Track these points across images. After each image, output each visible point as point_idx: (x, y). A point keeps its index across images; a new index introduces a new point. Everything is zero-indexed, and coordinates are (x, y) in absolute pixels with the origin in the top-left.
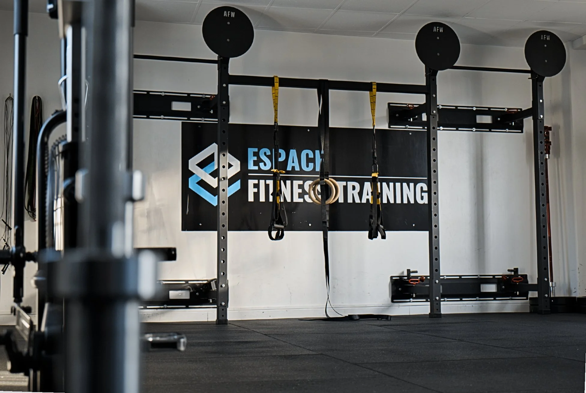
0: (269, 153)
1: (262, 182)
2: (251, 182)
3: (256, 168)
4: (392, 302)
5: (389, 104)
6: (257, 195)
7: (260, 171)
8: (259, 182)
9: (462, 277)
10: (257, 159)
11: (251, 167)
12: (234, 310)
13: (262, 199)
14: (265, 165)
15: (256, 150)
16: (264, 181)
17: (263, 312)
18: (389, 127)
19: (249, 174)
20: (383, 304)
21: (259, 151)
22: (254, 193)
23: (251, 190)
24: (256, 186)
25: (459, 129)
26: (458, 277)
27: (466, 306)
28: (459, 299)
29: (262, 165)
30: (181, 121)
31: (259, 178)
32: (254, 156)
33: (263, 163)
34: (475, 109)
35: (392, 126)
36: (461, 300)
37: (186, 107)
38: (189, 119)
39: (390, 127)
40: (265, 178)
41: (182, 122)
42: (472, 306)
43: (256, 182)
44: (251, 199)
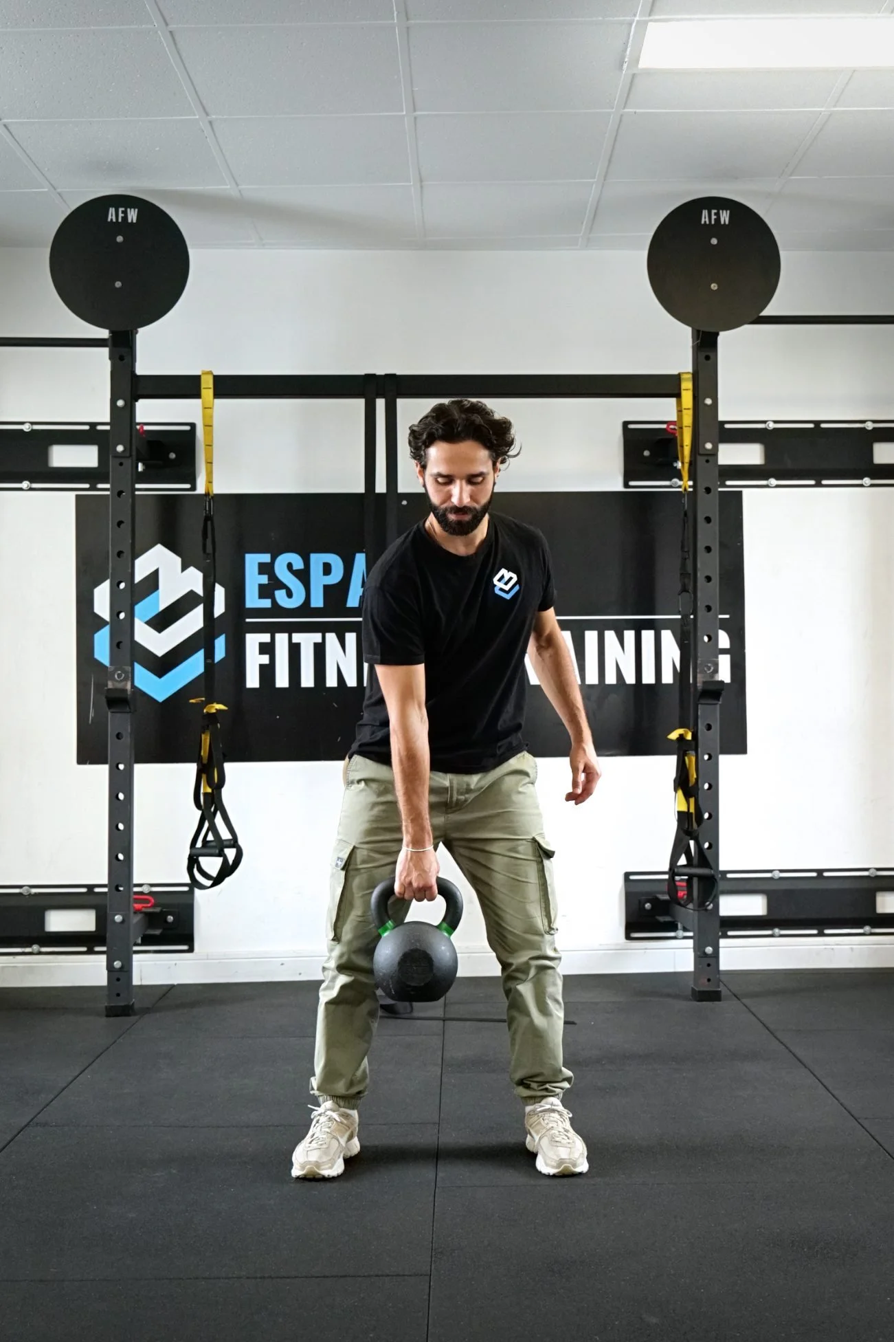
0: (298, 564)
1: (282, 640)
2: (253, 641)
3: (266, 603)
4: (628, 937)
5: (626, 424)
6: (267, 672)
7: (277, 610)
8: (273, 638)
9: (826, 874)
10: (269, 579)
11: (253, 600)
12: (208, 959)
13: (282, 680)
14: (290, 594)
15: (266, 558)
16: (286, 636)
17: (282, 964)
18: (626, 485)
19: (248, 620)
20: (600, 945)
21: (273, 559)
22: (261, 666)
23: (254, 661)
24: (267, 649)
25: (824, 482)
26: (814, 874)
27: (833, 949)
28: (815, 932)
29: (280, 595)
30: (73, 495)
31: (273, 629)
32: (261, 572)
33: (283, 592)
34: (870, 426)
35: (632, 483)
36: (821, 934)
37: (87, 457)
38: (93, 488)
39: (628, 484)
40: (290, 629)
41: (77, 496)
42: (852, 949)
43: (266, 638)
44: (253, 680)
